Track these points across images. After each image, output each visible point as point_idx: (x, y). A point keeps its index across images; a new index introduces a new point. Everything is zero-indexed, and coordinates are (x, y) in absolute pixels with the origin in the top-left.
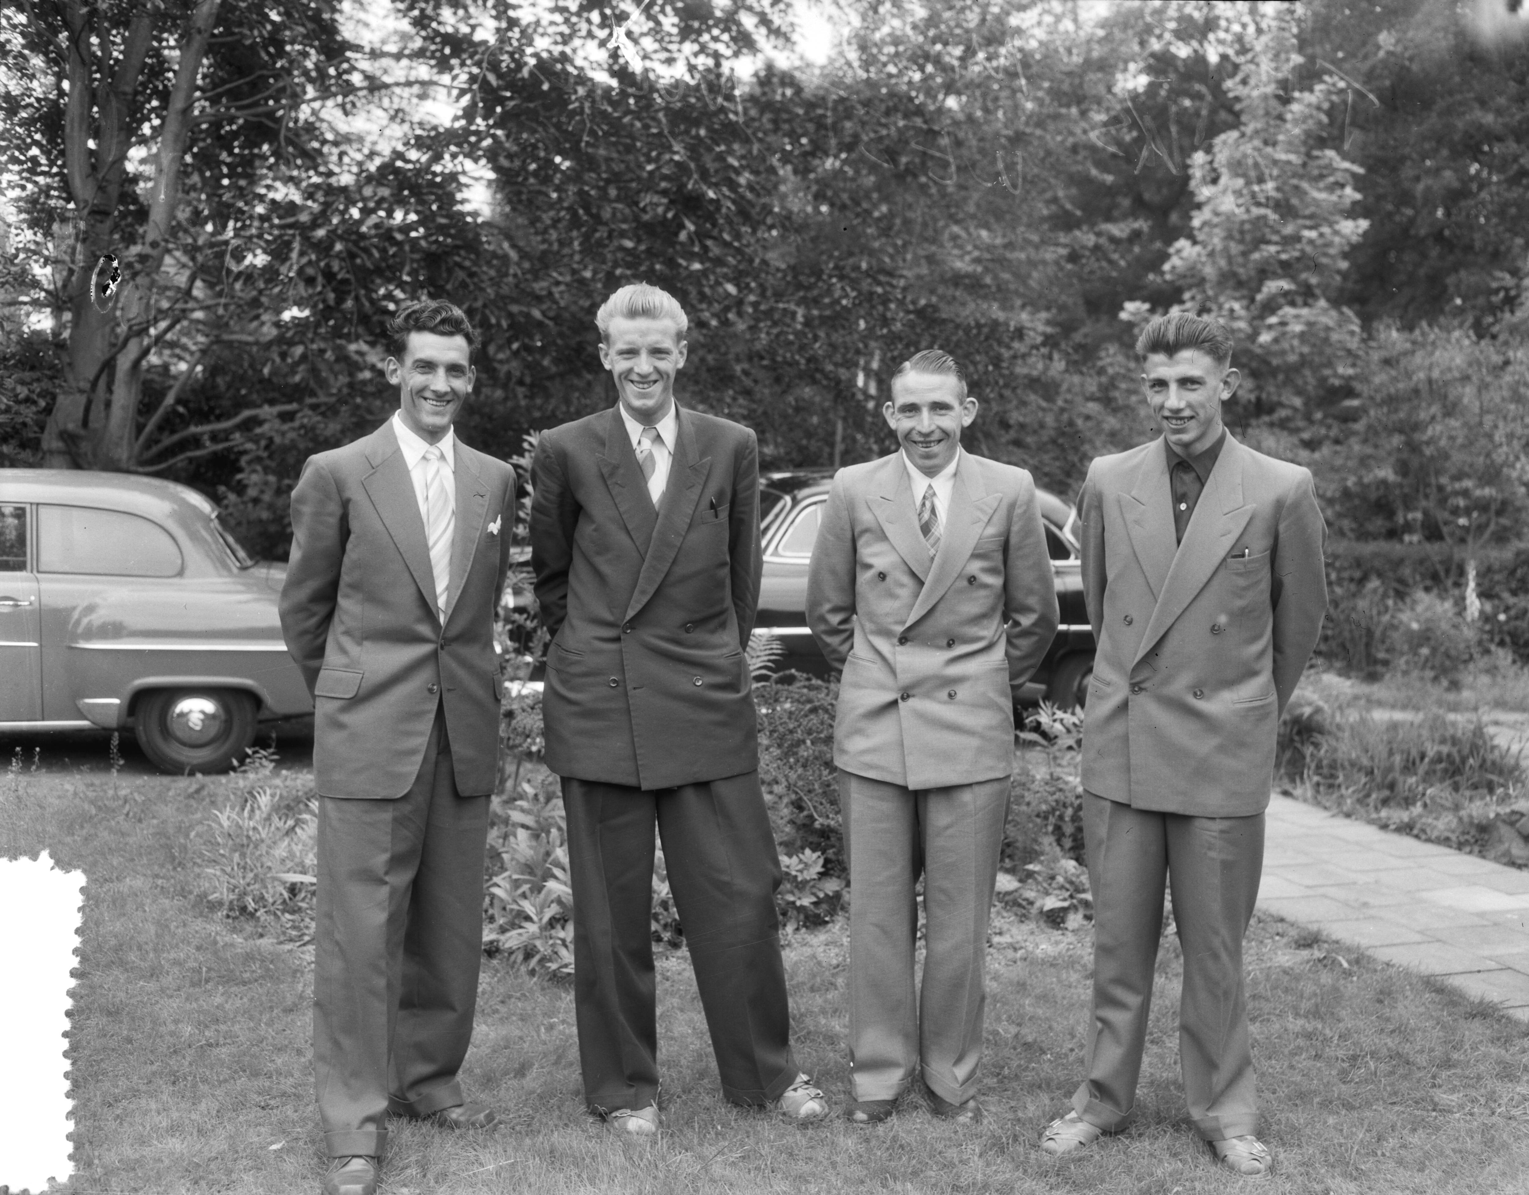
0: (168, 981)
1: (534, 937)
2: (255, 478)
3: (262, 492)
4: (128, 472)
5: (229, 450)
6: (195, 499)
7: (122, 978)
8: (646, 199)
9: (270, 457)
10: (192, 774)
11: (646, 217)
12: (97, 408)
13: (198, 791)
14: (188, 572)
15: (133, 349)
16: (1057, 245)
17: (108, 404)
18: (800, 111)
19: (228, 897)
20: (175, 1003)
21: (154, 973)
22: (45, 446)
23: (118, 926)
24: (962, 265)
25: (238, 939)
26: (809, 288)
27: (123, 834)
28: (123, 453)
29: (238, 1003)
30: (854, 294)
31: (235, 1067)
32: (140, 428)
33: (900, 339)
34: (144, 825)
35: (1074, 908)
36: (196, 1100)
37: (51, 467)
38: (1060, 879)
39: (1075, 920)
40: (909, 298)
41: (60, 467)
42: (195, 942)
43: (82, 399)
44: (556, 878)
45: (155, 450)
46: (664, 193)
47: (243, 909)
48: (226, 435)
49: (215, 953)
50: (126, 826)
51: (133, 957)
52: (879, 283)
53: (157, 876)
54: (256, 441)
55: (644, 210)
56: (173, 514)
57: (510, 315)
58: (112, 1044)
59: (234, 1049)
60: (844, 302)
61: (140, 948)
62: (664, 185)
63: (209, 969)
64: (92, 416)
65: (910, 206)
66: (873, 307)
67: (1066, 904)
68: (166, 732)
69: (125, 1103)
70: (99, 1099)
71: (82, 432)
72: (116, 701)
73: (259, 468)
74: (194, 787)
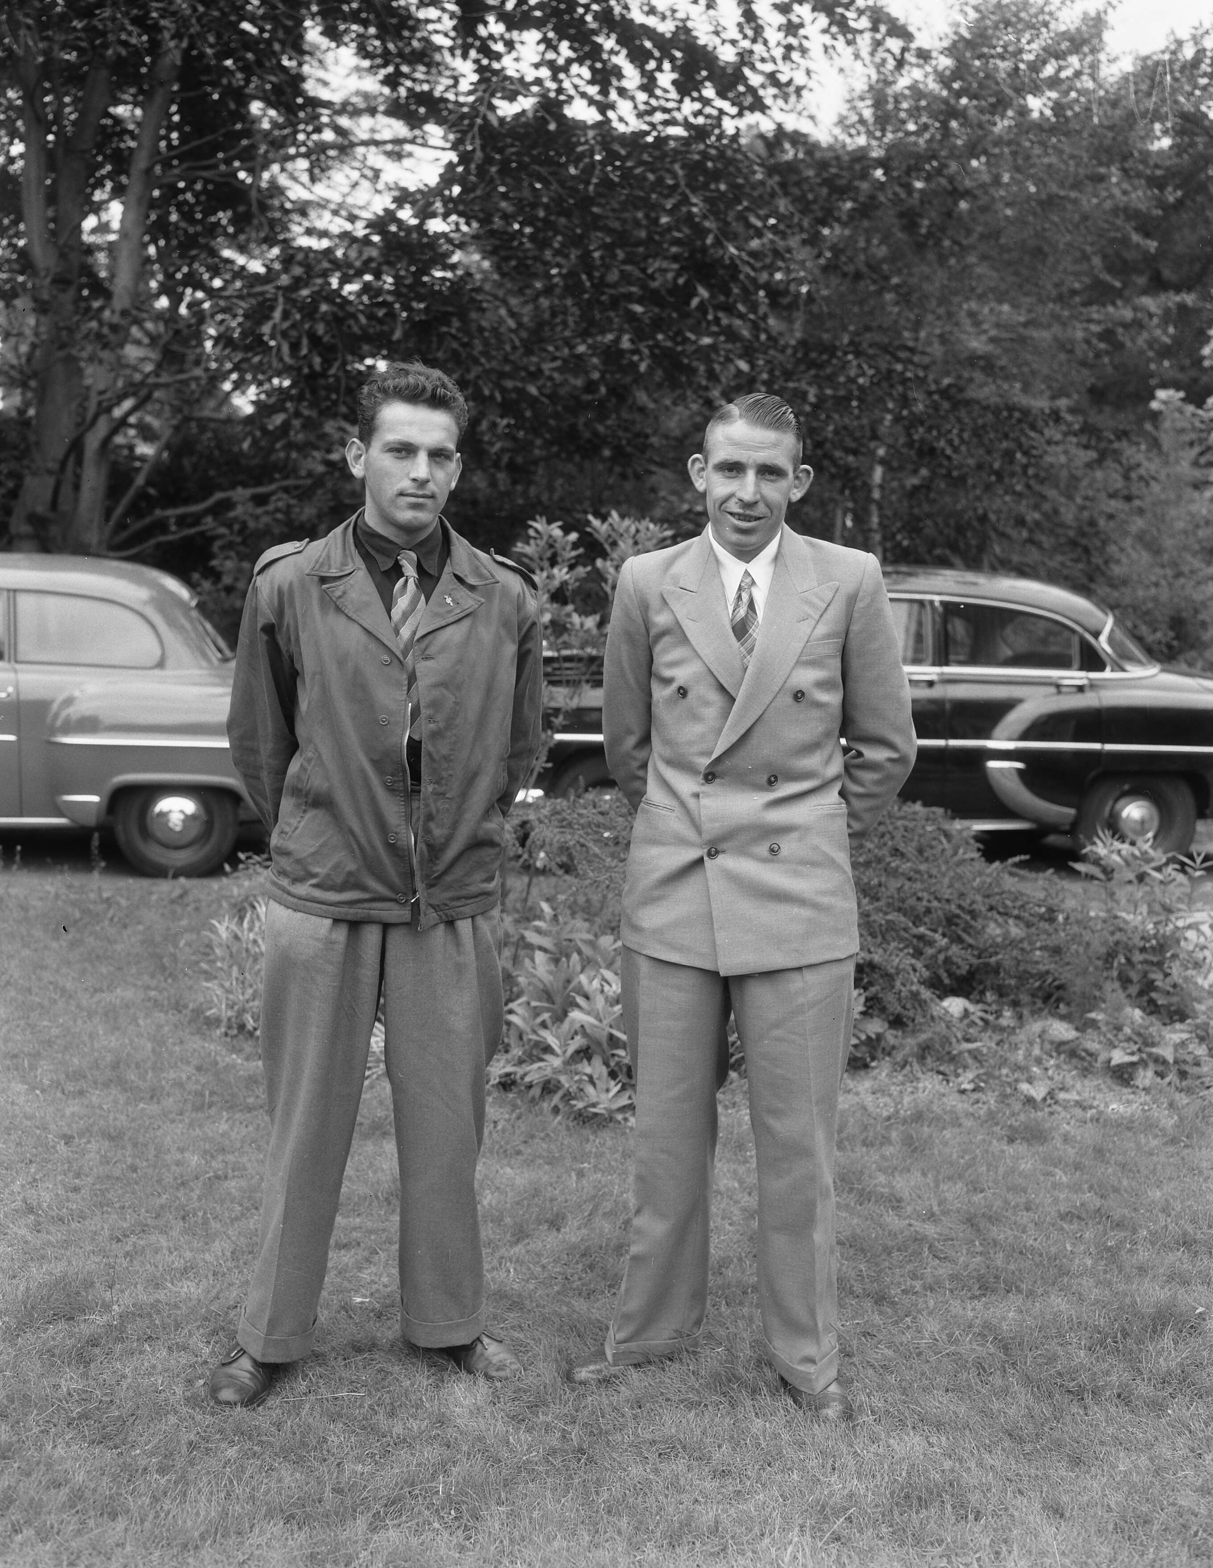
0: (169, 1103)
1: (556, 1071)
2: (229, 564)
3: (236, 579)
4: (98, 555)
5: (202, 534)
6: (172, 584)
7: (122, 1099)
8: (654, 265)
9: (244, 543)
10: (175, 876)
11: (655, 285)
12: (66, 490)
13: (181, 896)
14: (169, 663)
15: (102, 428)
16: (1090, 321)
17: (77, 487)
18: (811, 173)
19: (226, 1013)
20: (179, 1128)
21: (154, 1095)
22: (13, 529)
23: (113, 1042)
24: (977, 344)
25: (236, 1059)
26: (820, 366)
27: (109, 941)
28: (93, 537)
29: (244, 1131)
30: (871, 372)
31: (247, 1204)
32: (108, 513)
33: (922, 423)
34: (129, 931)
35: (1143, 1063)
36: (209, 1238)
37: (19, 550)
38: (1127, 1030)
39: (1145, 1077)
40: (931, 377)
41: (30, 551)
42: (195, 1062)
43: (51, 481)
44: (578, 1006)
45: (124, 535)
46: (675, 258)
47: (242, 1027)
48: (196, 519)
49: (217, 1074)
50: (112, 931)
51: (132, 1076)
52: (898, 360)
53: (148, 988)
54: (230, 526)
55: (652, 277)
56: (152, 601)
57: (503, 390)
58: (117, 1173)
59: (243, 1183)
60: (861, 381)
61: (138, 1066)
62: (674, 249)
63: (212, 1093)
64: (61, 499)
65: (928, 278)
66: (892, 386)
67: (1135, 1058)
68: (145, 833)
69: (133, 1238)
70: (107, 1233)
71: (51, 515)
72: (95, 799)
73: (232, 554)
74: (177, 892)
